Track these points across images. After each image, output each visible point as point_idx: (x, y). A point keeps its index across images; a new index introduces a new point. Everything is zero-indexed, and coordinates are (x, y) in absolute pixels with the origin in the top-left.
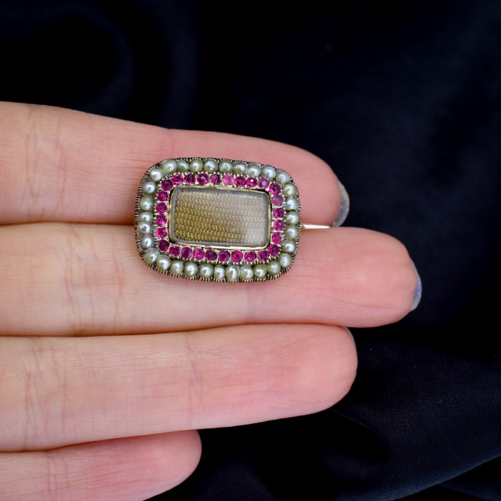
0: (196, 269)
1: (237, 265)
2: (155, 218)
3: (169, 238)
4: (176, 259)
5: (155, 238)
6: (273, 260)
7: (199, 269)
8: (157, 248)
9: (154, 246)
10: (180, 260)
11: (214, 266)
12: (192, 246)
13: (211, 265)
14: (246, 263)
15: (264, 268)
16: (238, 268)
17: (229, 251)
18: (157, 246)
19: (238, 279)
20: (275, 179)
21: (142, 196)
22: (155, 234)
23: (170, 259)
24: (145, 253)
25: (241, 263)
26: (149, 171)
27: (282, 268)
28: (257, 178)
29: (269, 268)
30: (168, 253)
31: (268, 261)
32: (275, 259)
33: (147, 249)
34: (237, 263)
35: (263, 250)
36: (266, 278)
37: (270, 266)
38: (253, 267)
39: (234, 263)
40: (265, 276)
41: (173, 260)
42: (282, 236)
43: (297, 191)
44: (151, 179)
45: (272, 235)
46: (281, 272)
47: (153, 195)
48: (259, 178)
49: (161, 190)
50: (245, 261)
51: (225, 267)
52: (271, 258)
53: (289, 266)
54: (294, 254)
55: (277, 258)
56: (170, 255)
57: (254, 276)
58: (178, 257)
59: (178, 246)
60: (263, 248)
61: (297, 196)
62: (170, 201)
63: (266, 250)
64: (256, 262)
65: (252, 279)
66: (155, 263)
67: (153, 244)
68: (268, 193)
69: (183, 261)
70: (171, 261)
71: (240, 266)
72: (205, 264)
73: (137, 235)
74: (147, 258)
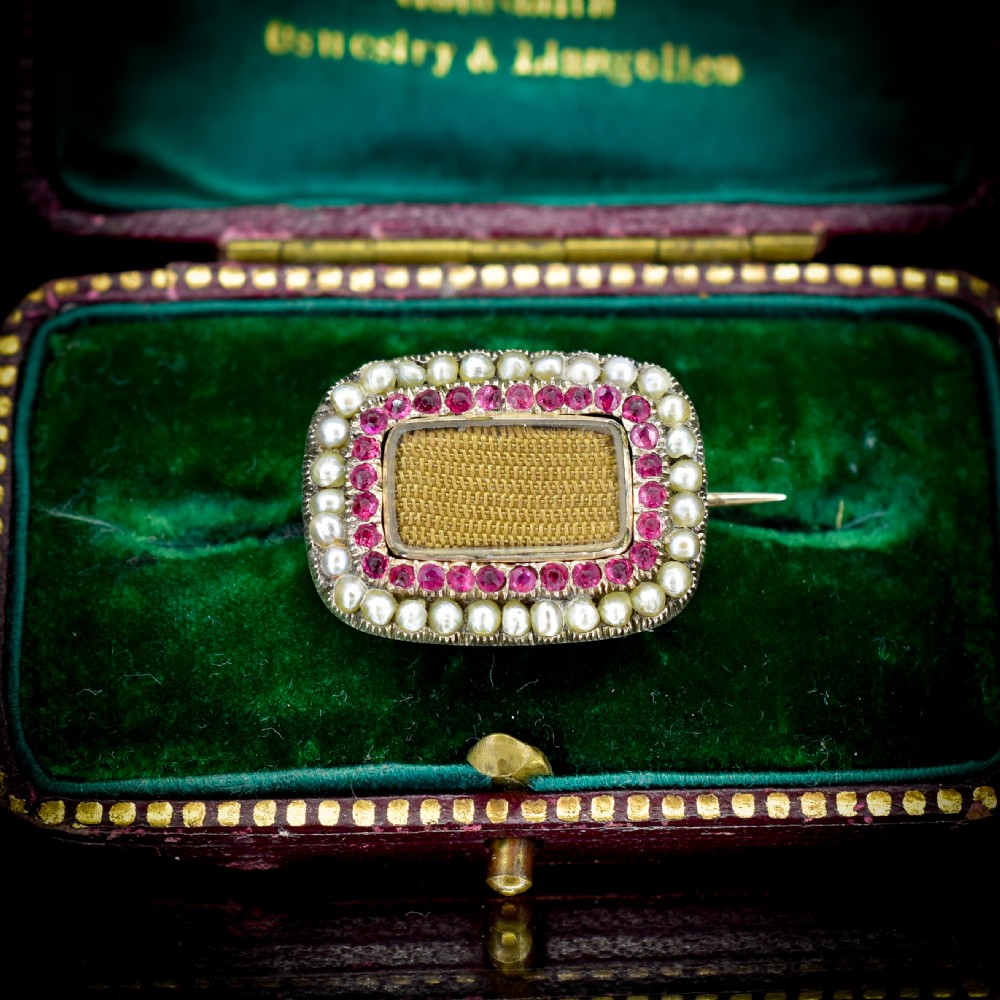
0: (459, 616)
1: (557, 599)
2: (350, 502)
3: (386, 545)
4: (408, 597)
5: (353, 548)
6: (645, 579)
7: (466, 616)
8: (360, 573)
9: (352, 570)
10: (417, 596)
11: (501, 604)
12: (442, 562)
13: (494, 605)
14: (577, 590)
15: (623, 600)
16: (559, 604)
17: (533, 565)
18: (360, 568)
19: (563, 633)
20: (635, 386)
21: (315, 453)
22: (352, 540)
23: (391, 595)
24: (333, 587)
25: (565, 592)
26: (329, 393)
27: (668, 597)
28: (591, 387)
29: (635, 599)
30: (386, 584)
31: (631, 583)
32: (650, 577)
33: (336, 577)
34: (557, 594)
35: (618, 557)
36: (630, 624)
37: (638, 594)
38: (597, 600)
39: (548, 593)
40: (627, 620)
41: (399, 599)
42: (662, 520)
43: (693, 411)
44: (334, 412)
45: (636, 517)
46: (666, 609)
47: (340, 448)
48: (595, 387)
49: (360, 434)
50: (574, 588)
51: (528, 604)
52: (639, 575)
53: (685, 591)
54: (696, 563)
55: (654, 575)
56: (391, 587)
57: (602, 623)
58: (411, 590)
59: (408, 563)
60: (617, 554)
61: (692, 422)
62: (382, 459)
63: (626, 555)
64: (603, 586)
65: (598, 630)
66: (358, 611)
67: (350, 565)
68: (619, 420)
69: (425, 598)
70: (394, 600)
71: (564, 599)
72: (478, 599)
73: (310, 547)
74: (339, 600)
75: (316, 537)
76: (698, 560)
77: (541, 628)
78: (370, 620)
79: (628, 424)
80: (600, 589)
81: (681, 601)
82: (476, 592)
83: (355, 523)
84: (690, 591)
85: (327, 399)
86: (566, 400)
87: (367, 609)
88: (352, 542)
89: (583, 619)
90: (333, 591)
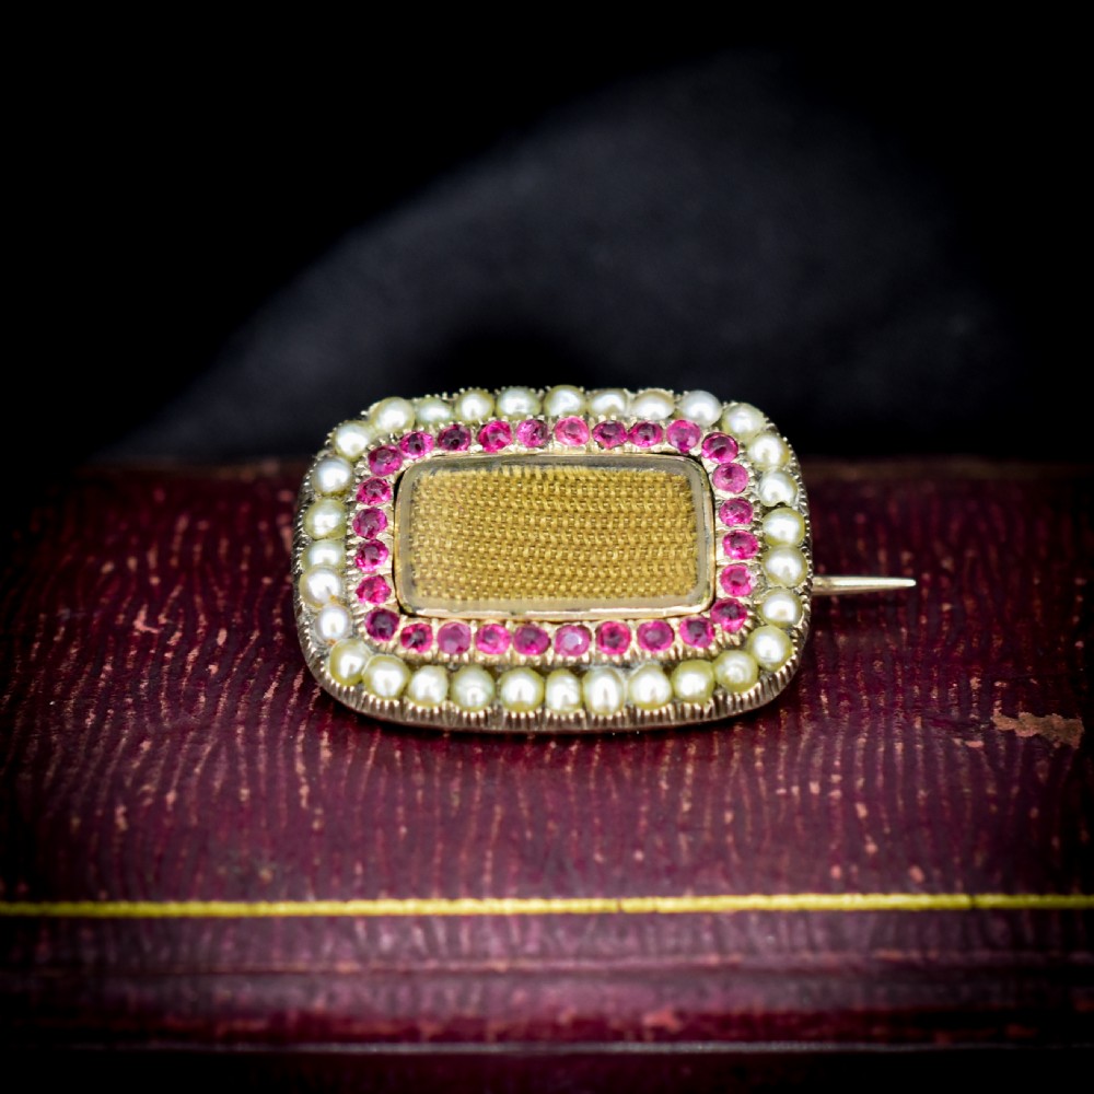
0: (490, 689)
1: (616, 666)
2: (353, 553)
3: (398, 602)
4: (424, 663)
5: (354, 606)
6: (732, 647)
7: (497, 689)
8: (363, 635)
9: (354, 635)
10: (434, 662)
11: (543, 672)
12: (469, 621)
13: (535, 674)
14: (643, 655)
15: (702, 670)
16: (619, 672)
17: (586, 624)
18: (362, 629)
19: (625, 711)
20: (718, 424)
21: (310, 502)
22: (354, 597)
23: (401, 661)
24: (328, 655)
25: (627, 656)
26: (330, 435)
27: (761, 668)
28: (662, 424)
29: (719, 670)
30: (395, 647)
31: (713, 648)
32: (738, 643)
33: (333, 642)
34: (616, 659)
35: (695, 617)
36: (712, 701)
37: (722, 662)
38: (669, 668)
39: (605, 657)
40: (707, 696)
41: (412, 666)
42: (753, 575)
43: (792, 456)
44: (336, 455)
45: (719, 573)
46: (759, 685)
47: (341, 494)
48: (666, 423)
49: (366, 476)
50: (638, 651)
51: (578, 671)
52: (723, 638)
53: (783, 663)
54: (797, 630)
55: (743, 640)
56: (402, 651)
57: (674, 698)
58: (428, 655)
59: (424, 622)
60: (695, 610)
61: (792, 468)
62: (394, 504)
63: (707, 615)
64: (676, 650)
65: (670, 707)
66: (360, 682)
67: (351, 628)
68: (697, 460)
69: (445, 664)
70: (406, 668)
71: (626, 666)
72: (513, 667)
73: (300, 610)
74: (335, 670)
75: (309, 596)
76: (800, 626)
77: (596, 702)
78: (374, 692)
79: (710, 464)
80: (672, 653)
81: (778, 675)
82: (512, 655)
83: (358, 577)
84: (789, 664)
85: (327, 442)
86: (631, 436)
87: (370, 679)
88: (353, 599)
89: (650, 691)
90: (328, 660)
